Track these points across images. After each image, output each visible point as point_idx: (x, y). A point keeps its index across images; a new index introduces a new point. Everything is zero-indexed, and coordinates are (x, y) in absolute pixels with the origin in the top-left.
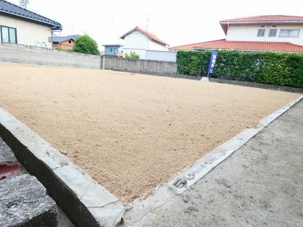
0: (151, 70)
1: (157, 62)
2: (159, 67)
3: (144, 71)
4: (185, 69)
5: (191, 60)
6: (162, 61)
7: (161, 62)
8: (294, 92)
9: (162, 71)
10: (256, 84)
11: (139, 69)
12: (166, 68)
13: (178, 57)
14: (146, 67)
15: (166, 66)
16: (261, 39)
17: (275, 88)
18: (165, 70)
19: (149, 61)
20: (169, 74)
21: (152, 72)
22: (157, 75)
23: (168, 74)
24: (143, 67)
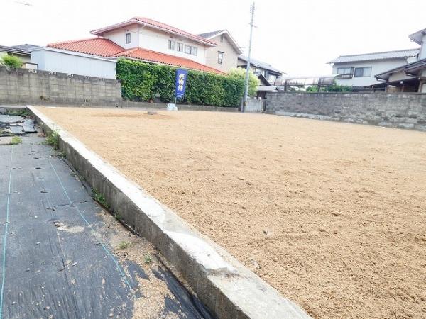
0: (71, 96)
1: (81, 78)
2: (87, 90)
3: (53, 98)
4: (134, 92)
5: (142, 78)
6: (93, 78)
7: (92, 80)
8: (224, 111)
9: (96, 98)
10: (204, 107)
11: (36, 95)
12: (103, 91)
13: (118, 72)
14: (56, 90)
15: (103, 87)
17: (215, 110)
18: (102, 95)
19: (60, 76)
20: (111, 102)
21: (75, 99)
22: (88, 106)
23: (108, 103)
24: (48, 88)
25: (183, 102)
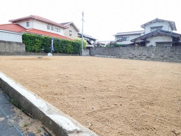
2: (7, 47)
4: (32, 48)
5: (35, 42)
7: (9, 43)
8: (73, 55)
9: (12, 51)
10: (64, 54)
12: (16, 48)
13: (23, 39)
15: (16, 46)
16: (48, 31)
17: (69, 55)
18: (15, 50)
20: (20, 53)
21: (1, 52)
23: (18, 53)
25: (55, 52)
